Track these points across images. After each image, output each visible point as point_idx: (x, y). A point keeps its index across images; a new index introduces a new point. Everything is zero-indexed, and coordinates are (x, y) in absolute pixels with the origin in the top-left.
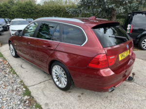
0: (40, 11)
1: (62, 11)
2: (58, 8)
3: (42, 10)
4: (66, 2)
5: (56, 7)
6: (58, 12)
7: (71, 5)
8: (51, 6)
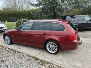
0: (2, 14)
1: (18, 14)
2: (15, 12)
3: (3, 14)
4: (19, 9)
5: (14, 12)
6: (15, 15)
7: (23, 10)
8: (10, 11)
